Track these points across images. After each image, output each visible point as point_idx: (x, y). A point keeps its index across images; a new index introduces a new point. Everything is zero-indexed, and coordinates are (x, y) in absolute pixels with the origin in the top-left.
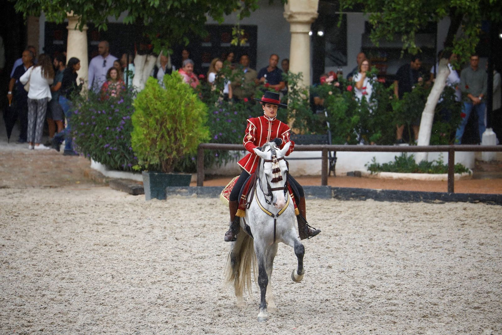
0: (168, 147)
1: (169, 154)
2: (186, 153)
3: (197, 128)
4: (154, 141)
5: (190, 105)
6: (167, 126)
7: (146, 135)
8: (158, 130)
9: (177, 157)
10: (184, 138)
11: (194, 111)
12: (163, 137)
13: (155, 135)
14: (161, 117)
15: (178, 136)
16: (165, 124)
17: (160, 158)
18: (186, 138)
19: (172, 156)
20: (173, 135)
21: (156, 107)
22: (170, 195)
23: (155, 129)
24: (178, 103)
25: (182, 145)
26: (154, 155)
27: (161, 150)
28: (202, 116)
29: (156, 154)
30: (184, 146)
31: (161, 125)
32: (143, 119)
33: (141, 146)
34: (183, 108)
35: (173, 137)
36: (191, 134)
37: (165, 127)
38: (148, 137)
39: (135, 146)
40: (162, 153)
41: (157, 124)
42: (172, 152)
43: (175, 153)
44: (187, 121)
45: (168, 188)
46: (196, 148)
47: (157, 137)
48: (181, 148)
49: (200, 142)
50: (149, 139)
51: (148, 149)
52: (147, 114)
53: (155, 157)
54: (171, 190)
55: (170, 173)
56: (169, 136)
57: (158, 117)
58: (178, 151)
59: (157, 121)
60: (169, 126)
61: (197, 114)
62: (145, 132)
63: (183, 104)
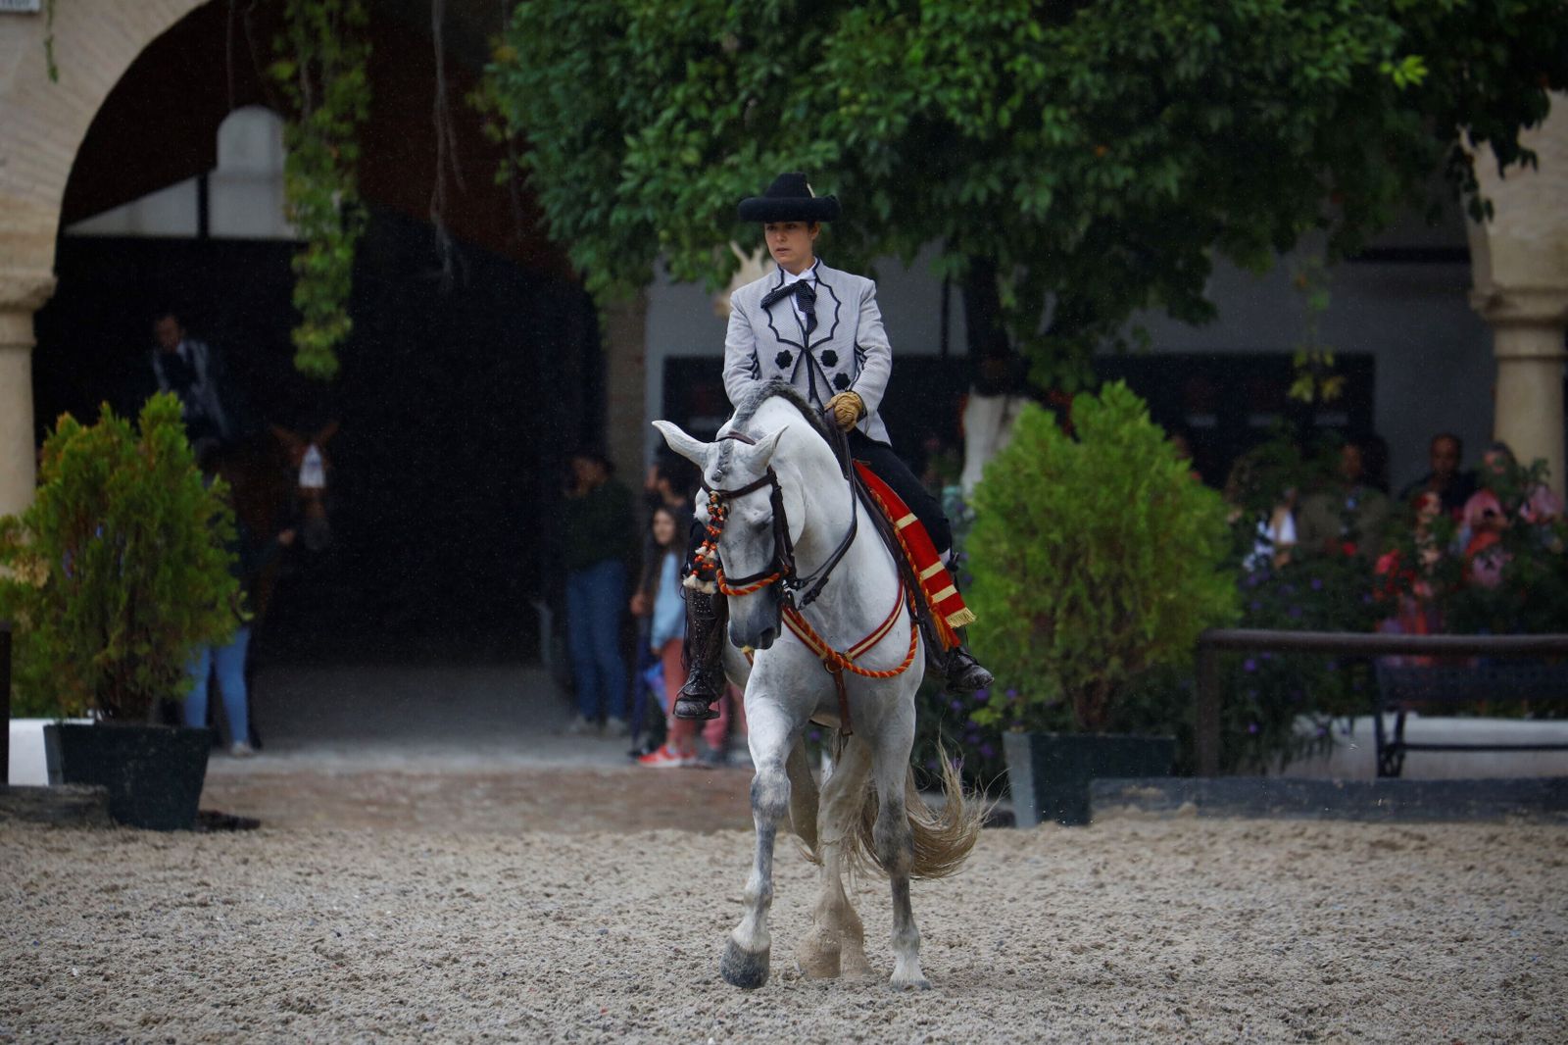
0: (1091, 643)
1: (1098, 666)
2: (1155, 661)
3: (1191, 576)
4: (1043, 622)
5: (1169, 497)
6: (1092, 570)
7: (1015, 602)
8: (1057, 582)
9: (1124, 677)
10: (1148, 610)
11: (1183, 517)
12: (1073, 607)
13: (1047, 600)
14: (1066, 540)
15: (1128, 605)
16: (1081, 562)
17: (1065, 681)
18: (1154, 609)
19: (1108, 673)
20: (1109, 599)
21: (1048, 503)
22: (1102, 807)
23: (1048, 581)
24: (1126, 490)
25: (1143, 634)
26: (1043, 671)
27: (1067, 655)
28: (1209, 537)
29: (1051, 666)
30: (1150, 636)
31: (1068, 567)
32: (1004, 547)
33: (998, 640)
34: (1142, 507)
35: (1108, 609)
36: (1171, 596)
37: (1082, 572)
38: (1023, 607)
39: (979, 641)
40: (1071, 662)
41: (1053, 564)
42: (1106, 661)
43: (1115, 663)
44: (1159, 551)
45: (1094, 783)
46: (1191, 644)
47: (1053, 610)
48: (1140, 643)
49: (1204, 624)
50: (1027, 615)
51: (1025, 651)
52: (1020, 531)
53: (1048, 679)
54: (1106, 790)
55: (1101, 734)
56: (1097, 602)
57: (1056, 536)
58: (1130, 656)
59: (1054, 551)
60: (1097, 568)
61: (1192, 527)
62: (1013, 591)
63: (1142, 492)
